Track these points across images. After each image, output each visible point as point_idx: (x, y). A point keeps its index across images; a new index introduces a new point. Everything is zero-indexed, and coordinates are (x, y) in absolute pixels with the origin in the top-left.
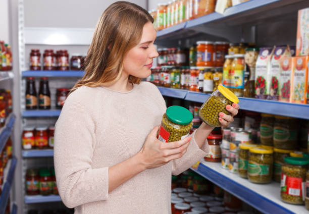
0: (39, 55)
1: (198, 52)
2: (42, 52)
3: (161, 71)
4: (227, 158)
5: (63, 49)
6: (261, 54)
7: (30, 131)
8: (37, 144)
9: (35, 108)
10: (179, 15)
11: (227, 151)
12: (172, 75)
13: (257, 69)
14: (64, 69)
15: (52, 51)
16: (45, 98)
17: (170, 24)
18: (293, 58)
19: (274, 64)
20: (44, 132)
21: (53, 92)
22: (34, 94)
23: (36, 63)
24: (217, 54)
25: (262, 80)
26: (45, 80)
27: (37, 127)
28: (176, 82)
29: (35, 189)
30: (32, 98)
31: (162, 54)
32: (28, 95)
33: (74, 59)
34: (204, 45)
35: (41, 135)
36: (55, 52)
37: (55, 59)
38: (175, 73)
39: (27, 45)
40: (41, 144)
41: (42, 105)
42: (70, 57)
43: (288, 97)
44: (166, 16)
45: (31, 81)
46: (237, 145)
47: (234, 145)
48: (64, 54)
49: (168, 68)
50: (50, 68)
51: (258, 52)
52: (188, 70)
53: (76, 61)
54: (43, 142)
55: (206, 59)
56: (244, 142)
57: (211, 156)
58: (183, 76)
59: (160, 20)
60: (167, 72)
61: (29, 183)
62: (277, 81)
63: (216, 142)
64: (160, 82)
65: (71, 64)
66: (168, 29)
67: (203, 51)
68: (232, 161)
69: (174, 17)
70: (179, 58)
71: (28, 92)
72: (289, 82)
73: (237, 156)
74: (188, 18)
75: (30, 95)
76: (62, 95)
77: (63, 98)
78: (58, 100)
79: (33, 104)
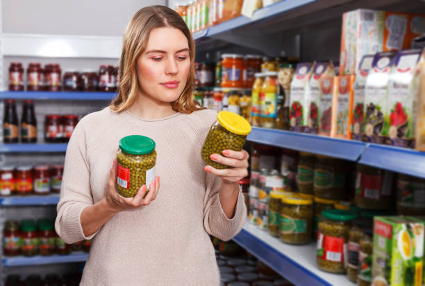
0: (21, 71)
1: (224, 68)
2: (25, 67)
4: (256, 209)
5: (53, 63)
6: (298, 72)
7: (9, 172)
8: (18, 188)
9: (15, 141)
10: (201, 19)
11: (256, 201)
13: (292, 92)
14: (54, 89)
15: (38, 66)
16: (29, 128)
18: (336, 78)
19: (314, 86)
20: (28, 172)
21: (40, 120)
22: (15, 122)
23: (16, 81)
24: (248, 71)
25: (298, 107)
26: (29, 103)
27: (18, 166)
29: (15, 247)
30: (11, 127)
32: (6, 124)
33: (68, 76)
34: (230, 59)
35: (24, 176)
36: (43, 67)
37: (42, 76)
38: (196, 95)
39: (6, 57)
40: (24, 189)
41: (25, 137)
42: (63, 73)
43: (329, 130)
44: (187, 20)
45: (11, 106)
46: (268, 193)
47: (264, 193)
48: (55, 70)
50: (36, 88)
51: (295, 69)
52: (211, 92)
53: (70, 79)
54: (26, 186)
55: (234, 78)
56: (277, 189)
58: (206, 100)
61: (7, 240)
62: (317, 108)
63: (243, 189)
65: (65, 82)
67: (229, 68)
68: (262, 214)
69: (196, 21)
70: (204, 77)
71: (6, 120)
72: (330, 109)
73: (267, 207)
74: (211, 23)
75: (9, 123)
76: (51, 124)
77: (53, 128)
78: (46, 130)
79: (12, 135)
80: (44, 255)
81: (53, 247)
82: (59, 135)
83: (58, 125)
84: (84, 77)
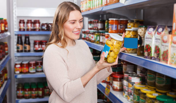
0: (24, 23)
1: (109, 24)
2: (26, 21)
3: (89, 33)
4: (126, 91)
5: (37, 19)
6: (148, 30)
7: (19, 64)
8: (23, 71)
9: (22, 51)
10: (99, 2)
11: (127, 87)
12: (95, 36)
13: (145, 40)
14: (37, 30)
15: (31, 21)
16: (27, 46)
17: (94, 7)
18: (170, 35)
19: (157, 38)
20: (26, 64)
21: (32, 42)
22: (22, 44)
23: (22, 27)
24: (121, 26)
25: (149, 47)
26: (27, 36)
27: (23, 62)
28: (97, 40)
29: (21, 95)
30: (20, 46)
31: (90, 23)
32: (18, 45)
33: (43, 25)
34: (113, 20)
35: (25, 66)
36: (33, 21)
37: (32, 25)
38: (97, 35)
39: (18, 17)
40: (25, 71)
41: (26, 50)
42: (41, 24)
43: (167, 61)
44: (92, 3)
45: (20, 37)
46: (133, 85)
47: (131, 85)
48: (38, 22)
49: (93, 32)
50: (30, 30)
51: (146, 28)
52: (104, 34)
53: (44, 26)
54: (26, 70)
55: (114, 29)
56: (137, 83)
57: (117, 88)
58: (101, 37)
59: (89, 5)
60: (92, 34)
61: (18, 92)
62: (159, 49)
63: (120, 80)
64: (89, 39)
65: (42, 27)
66: (93, 10)
67: (112, 24)
68: (130, 94)
69: (96, 3)
70: (99, 26)
71: (18, 43)
72: (167, 50)
73: (133, 91)
74: (104, 4)
75: (19, 44)
76: (36, 44)
77: (37, 46)
78: (34, 47)
79: (20, 49)
80: (33, 98)
81: (37, 95)
82: (39, 49)
83: (39, 45)
84: (49, 25)
